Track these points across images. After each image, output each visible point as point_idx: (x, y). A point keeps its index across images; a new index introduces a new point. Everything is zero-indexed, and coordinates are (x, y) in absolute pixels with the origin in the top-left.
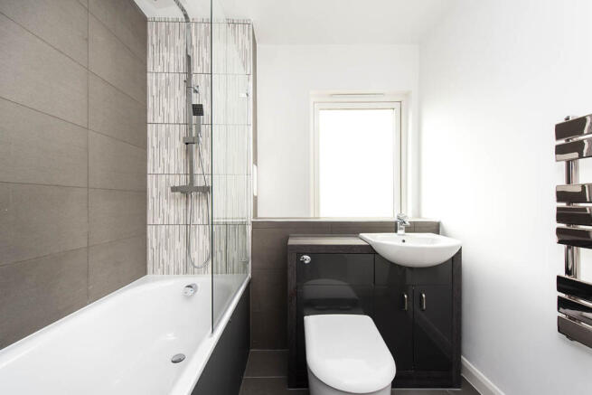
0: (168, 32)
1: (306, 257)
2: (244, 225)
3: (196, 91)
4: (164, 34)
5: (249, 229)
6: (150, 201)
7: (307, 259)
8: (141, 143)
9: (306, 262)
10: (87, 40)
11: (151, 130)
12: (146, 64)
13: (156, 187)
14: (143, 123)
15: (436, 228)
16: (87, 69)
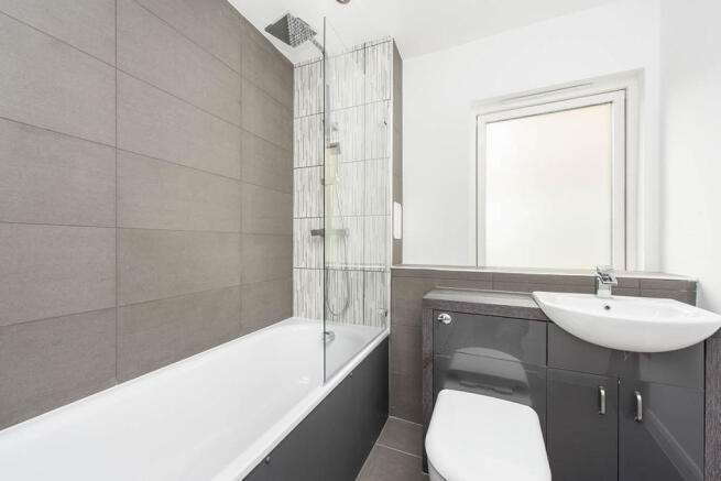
0: (311, 74)
1: (446, 316)
2: (383, 272)
3: (335, 129)
4: (307, 76)
5: (388, 277)
6: (295, 245)
7: (447, 318)
8: (289, 189)
9: (447, 322)
10: (240, 103)
11: (297, 174)
12: (292, 111)
13: (300, 230)
14: (290, 169)
15: (687, 292)
16: (240, 127)
